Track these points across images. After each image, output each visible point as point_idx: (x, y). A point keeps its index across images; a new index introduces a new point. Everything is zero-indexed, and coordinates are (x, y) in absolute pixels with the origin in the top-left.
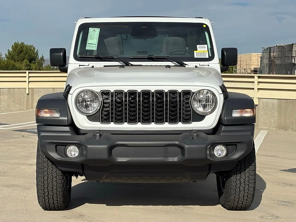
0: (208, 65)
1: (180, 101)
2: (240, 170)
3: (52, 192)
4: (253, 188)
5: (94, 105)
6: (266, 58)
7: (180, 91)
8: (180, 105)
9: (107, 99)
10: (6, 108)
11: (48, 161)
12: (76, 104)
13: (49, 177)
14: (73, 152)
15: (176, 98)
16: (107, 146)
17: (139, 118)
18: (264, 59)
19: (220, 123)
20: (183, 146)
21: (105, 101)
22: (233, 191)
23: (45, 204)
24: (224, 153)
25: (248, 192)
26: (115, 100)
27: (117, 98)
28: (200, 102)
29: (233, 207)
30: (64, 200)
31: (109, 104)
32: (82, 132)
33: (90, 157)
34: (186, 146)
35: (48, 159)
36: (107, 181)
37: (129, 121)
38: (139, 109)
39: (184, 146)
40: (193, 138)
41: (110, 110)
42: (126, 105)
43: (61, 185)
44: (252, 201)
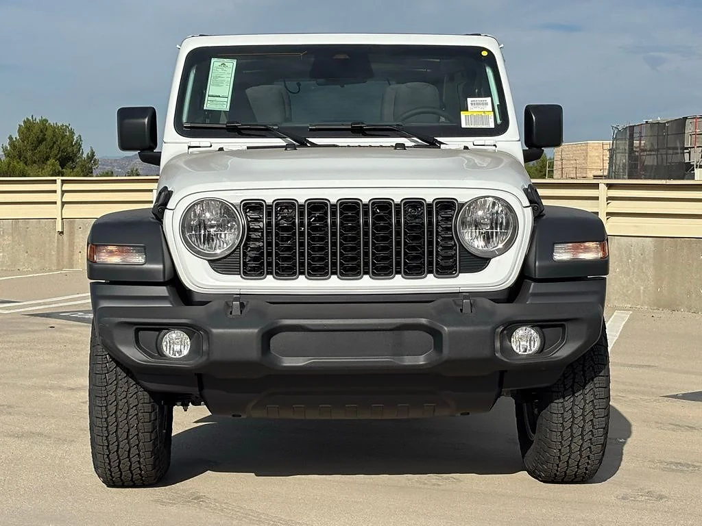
0: (495, 145)
1: (430, 223)
2: (572, 387)
3: (128, 443)
4: (604, 428)
5: (225, 236)
6: (622, 153)
7: (429, 200)
8: (430, 232)
9: (256, 220)
10: (9, 266)
11: (118, 368)
12: (183, 233)
13: (120, 407)
14: (177, 346)
15: (420, 216)
16: (259, 332)
17: (334, 264)
18: (618, 155)
19: (525, 274)
20: (437, 328)
21: (252, 225)
22: (555, 437)
23: (111, 472)
24: (536, 346)
25: (591, 439)
26: (276, 222)
27: (280, 218)
28: (476, 226)
29: (555, 474)
30: (155, 461)
31: (262, 232)
32: (197, 299)
33: (217, 355)
34: (446, 328)
35: (118, 364)
36: (258, 414)
37: (309, 273)
38: (334, 244)
39: (439, 329)
40: (461, 310)
41: (263, 246)
42: (302, 234)
43: (149, 426)
44: (600, 462)
